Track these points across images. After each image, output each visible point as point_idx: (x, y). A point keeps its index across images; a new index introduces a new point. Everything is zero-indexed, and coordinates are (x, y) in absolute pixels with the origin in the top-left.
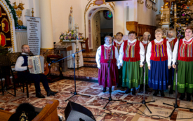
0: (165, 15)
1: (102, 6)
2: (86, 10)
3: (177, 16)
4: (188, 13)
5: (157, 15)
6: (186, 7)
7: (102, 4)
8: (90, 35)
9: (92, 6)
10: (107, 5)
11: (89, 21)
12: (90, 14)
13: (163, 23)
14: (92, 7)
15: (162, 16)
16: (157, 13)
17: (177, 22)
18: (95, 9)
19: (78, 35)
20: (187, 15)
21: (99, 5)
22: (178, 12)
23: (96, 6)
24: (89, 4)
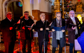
0: (57, 6)
3: (65, 7)
4: (71, 5)
5: (52, 6)
6: (70, 2)
11: (6, 9)
12: (6, 4)
13: (56, 11)
15: (55, 7)
16: (52, 4)
17: (65, 11)
18: (9, 1)
20: (70, 6)
22: (65, 4)
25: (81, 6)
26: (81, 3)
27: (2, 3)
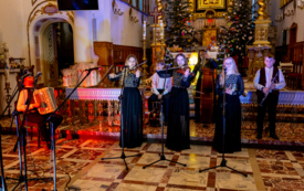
1: (55, 15)
2: (30, 20)
4: (190, 31)
6: (187, 23)
7: (56, 12)
8: (38, 61)
9: (39, 14)
10: (64, 15)
11: (36, 39)
12: (37, 28)
14: (40, 16)
18: (44, 20)
19: (8, 61)
20: (188, 33)
21: (50, 13)
23: (46, 16)
24: (34, 12)
25: (214, 33)
26: (213, 27)
27: (28, 26)
